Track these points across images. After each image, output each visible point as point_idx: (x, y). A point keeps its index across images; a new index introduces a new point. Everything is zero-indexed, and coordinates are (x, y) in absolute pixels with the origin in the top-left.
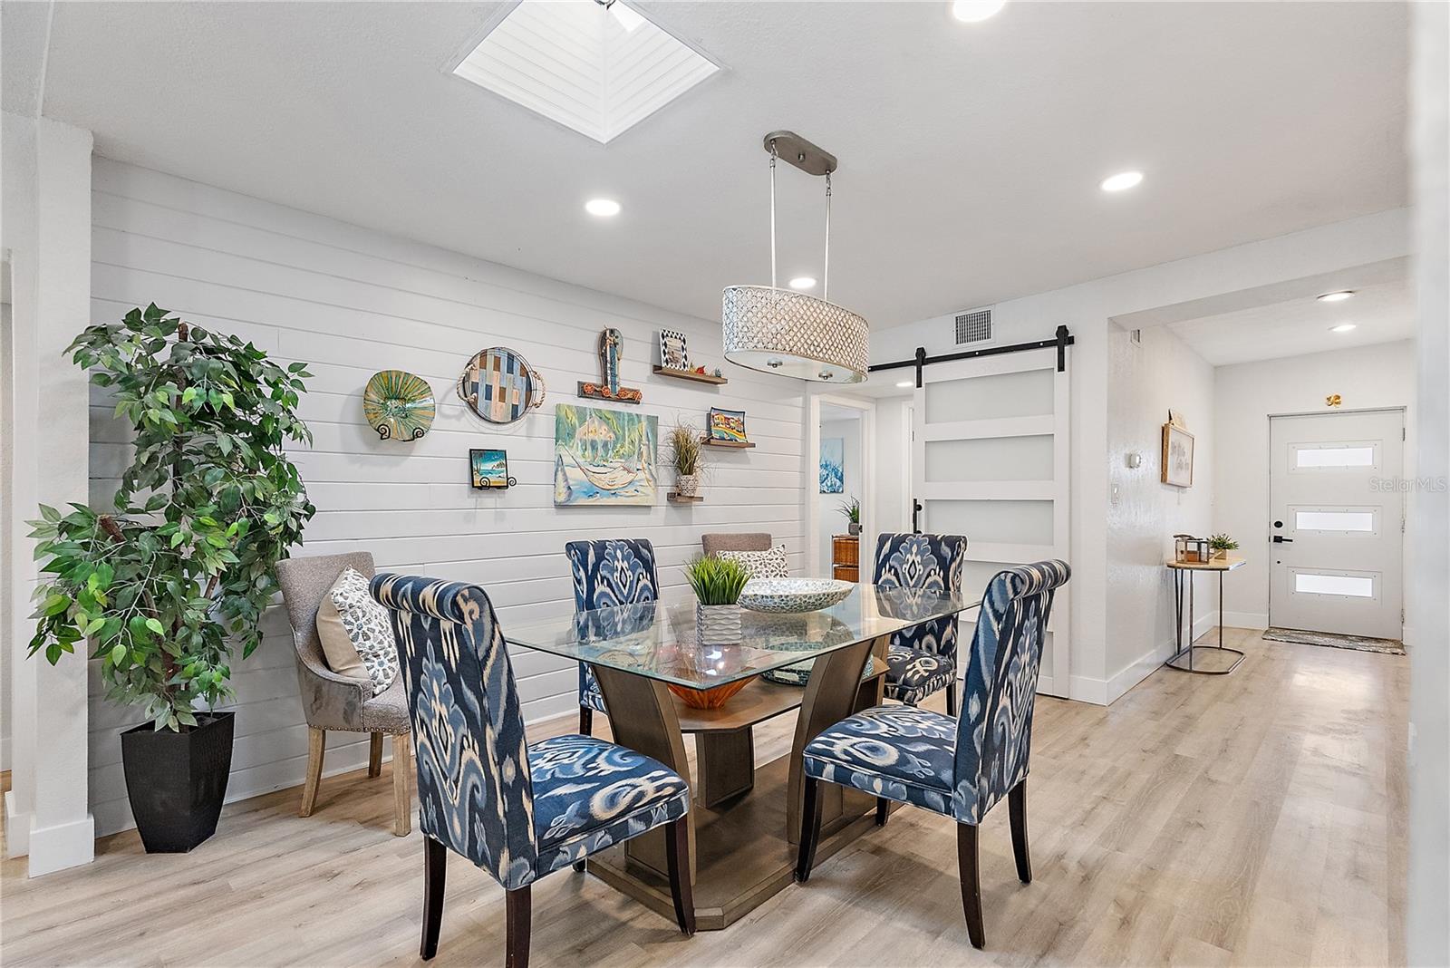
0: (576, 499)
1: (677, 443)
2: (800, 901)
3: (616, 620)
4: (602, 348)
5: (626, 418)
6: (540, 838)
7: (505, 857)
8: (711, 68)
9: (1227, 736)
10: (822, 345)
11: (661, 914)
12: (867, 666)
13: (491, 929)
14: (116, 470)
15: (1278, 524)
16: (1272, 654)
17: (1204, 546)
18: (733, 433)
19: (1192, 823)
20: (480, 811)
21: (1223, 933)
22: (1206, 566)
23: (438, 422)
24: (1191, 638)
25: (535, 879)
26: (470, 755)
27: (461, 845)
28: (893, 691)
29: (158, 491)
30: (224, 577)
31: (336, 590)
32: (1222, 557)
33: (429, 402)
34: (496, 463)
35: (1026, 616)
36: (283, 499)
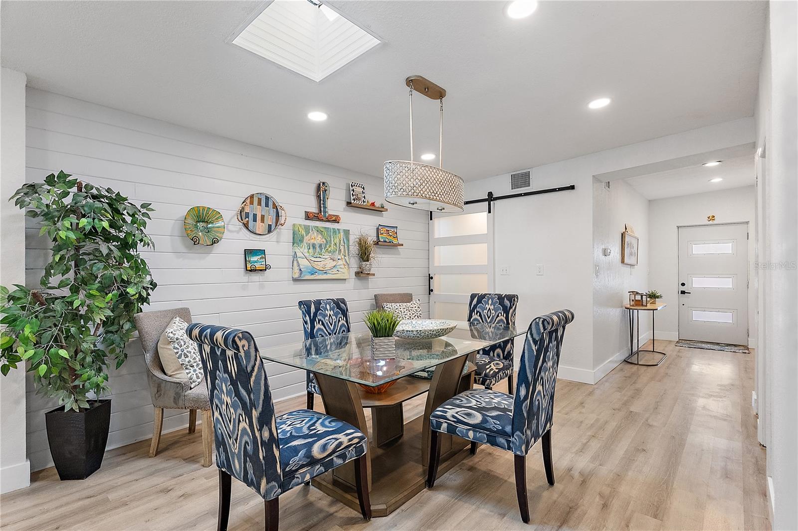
0: (304, 276)
1: (360, 244)
2: (429, 499)
3: (327, 343)
4: (318, 193)
5: (332, 231)
6: (283, 470)
7: (264, 482)
8: (376, 42)
9: (657, 400)
10: (438, 193)
11: (352, 509)
12: (465, 367)
13: (257, 520)
14: (41, 264)
15: (683, 284)
16: (680, 354)
17: (644, 297)
18: (391, 238)
19: (640, 449)
20: (249, 456)
21: (657, 510)
22: (645, 308)
23: (226, 234)
24: (638, 347)
25: (281, 493)
26: (244, 425)
27: (239, 475)
28: (479, 380)
29: (66, 276)
30: (104, 323)
31: (168, 330)
32: (654, 303)
33: (220, 224)
34: (259, 257)
35: (550, 341)
36: (138, 279)
